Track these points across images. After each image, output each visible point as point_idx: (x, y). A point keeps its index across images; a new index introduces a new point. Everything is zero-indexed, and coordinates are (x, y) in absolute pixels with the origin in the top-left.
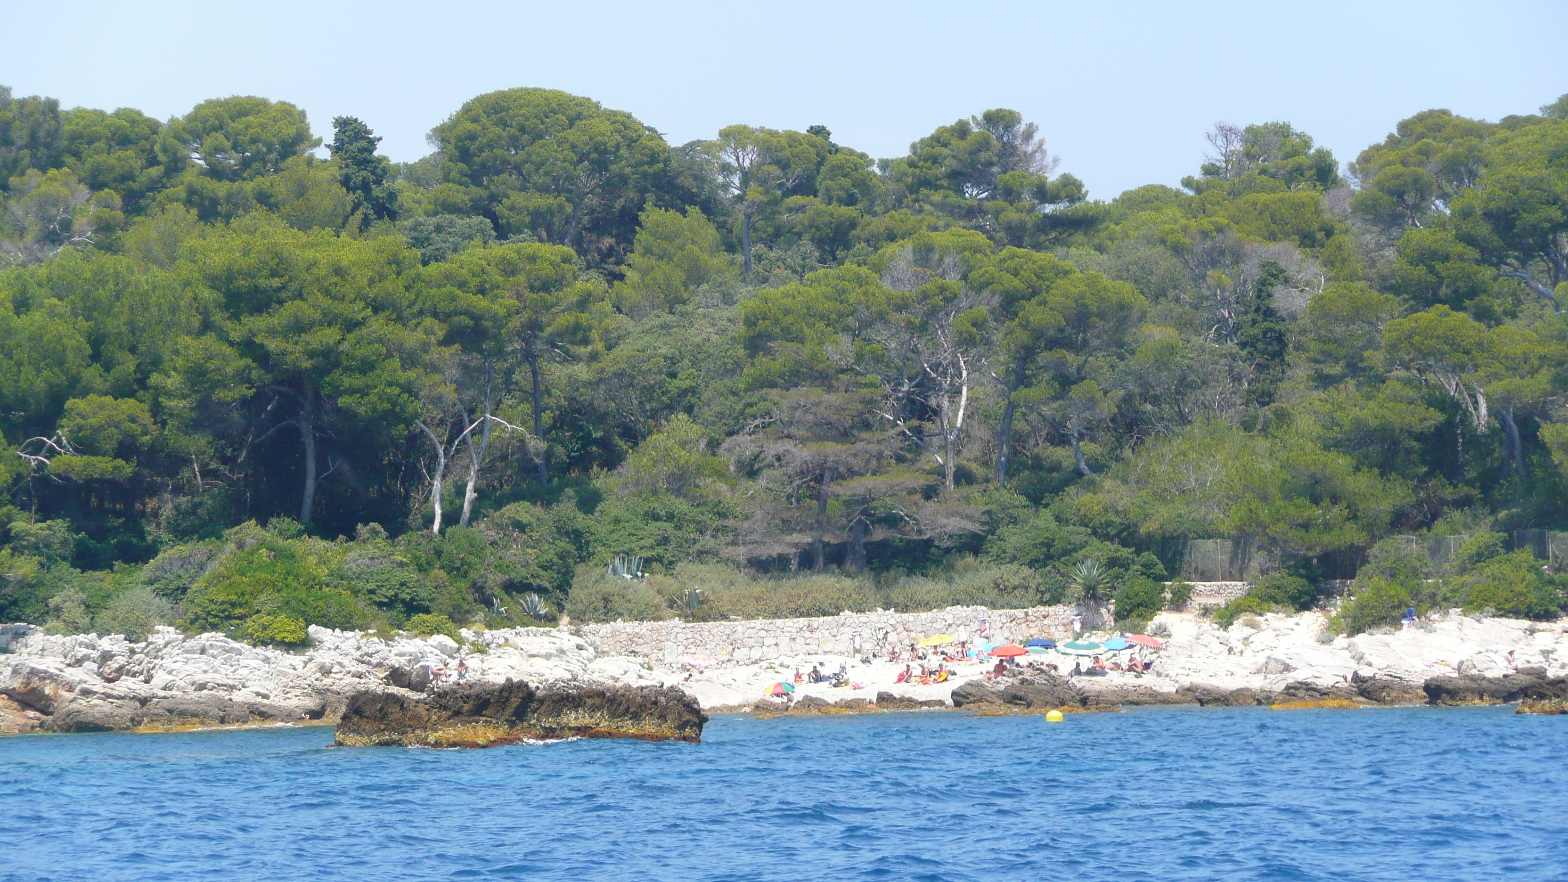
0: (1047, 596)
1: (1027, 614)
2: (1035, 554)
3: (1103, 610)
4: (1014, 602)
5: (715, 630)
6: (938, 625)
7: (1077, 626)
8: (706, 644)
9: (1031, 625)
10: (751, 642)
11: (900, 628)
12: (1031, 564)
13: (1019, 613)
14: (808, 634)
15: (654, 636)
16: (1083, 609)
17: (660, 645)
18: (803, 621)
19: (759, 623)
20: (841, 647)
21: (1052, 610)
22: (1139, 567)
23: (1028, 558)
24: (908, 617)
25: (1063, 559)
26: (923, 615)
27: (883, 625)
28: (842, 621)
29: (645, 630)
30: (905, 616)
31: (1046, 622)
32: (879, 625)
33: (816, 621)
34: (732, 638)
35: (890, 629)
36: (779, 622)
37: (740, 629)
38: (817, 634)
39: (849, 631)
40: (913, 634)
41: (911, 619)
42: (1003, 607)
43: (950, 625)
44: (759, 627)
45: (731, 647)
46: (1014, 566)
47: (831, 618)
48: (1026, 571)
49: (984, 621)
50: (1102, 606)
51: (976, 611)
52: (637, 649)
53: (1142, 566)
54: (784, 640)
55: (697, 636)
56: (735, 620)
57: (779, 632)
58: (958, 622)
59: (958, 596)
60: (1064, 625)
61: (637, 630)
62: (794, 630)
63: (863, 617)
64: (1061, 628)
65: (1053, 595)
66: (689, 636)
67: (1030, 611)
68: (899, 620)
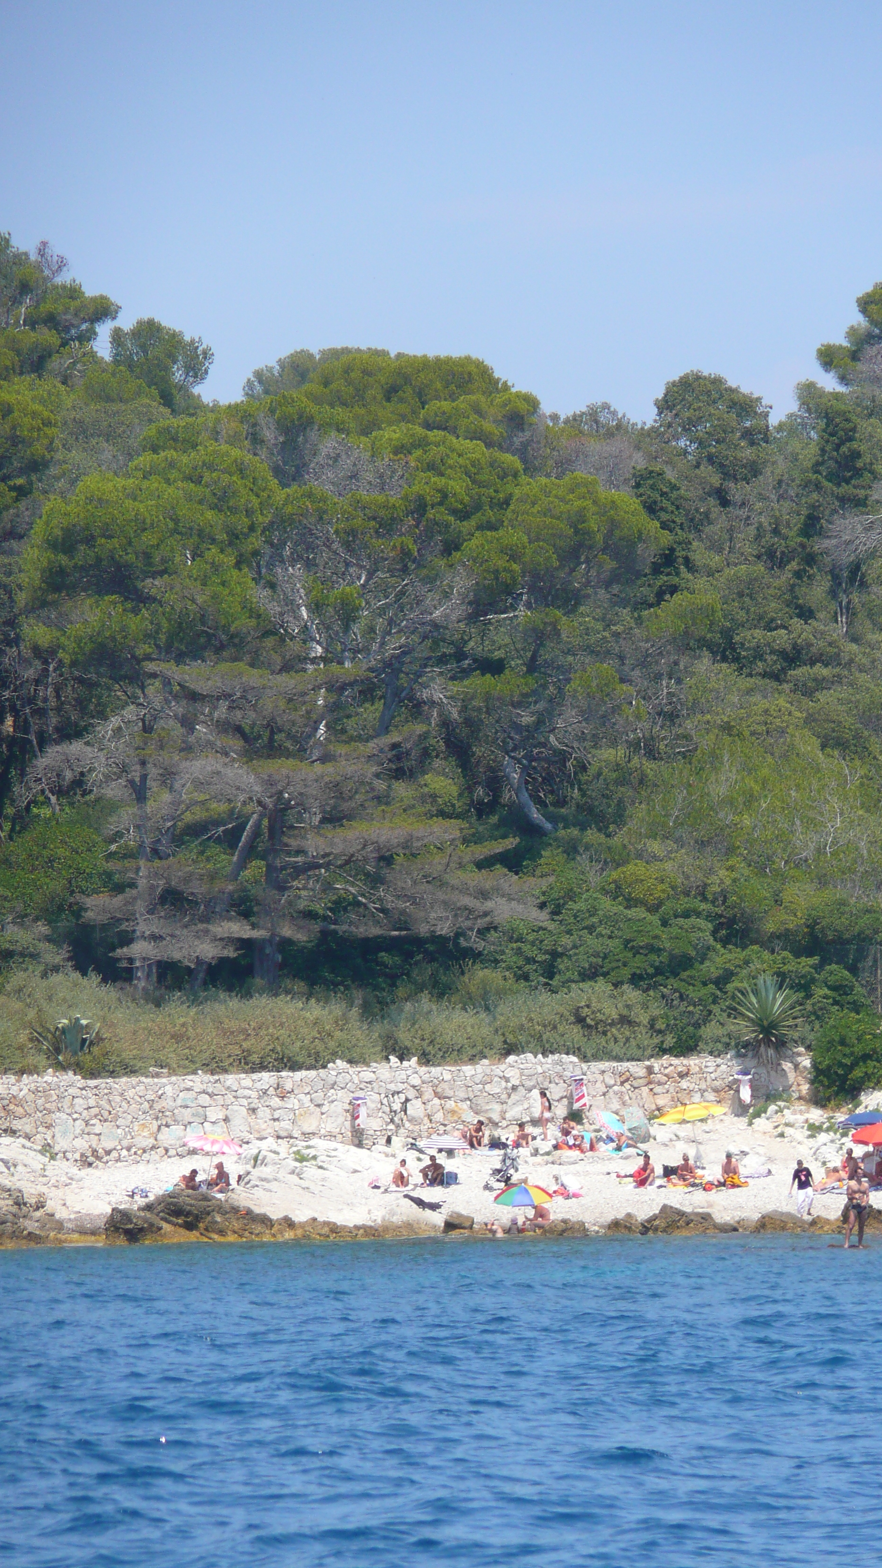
0: (670, 1041)
1: (650, 1070)
2: (639, 963)
3: (787, 1066)
4: (617, 1050)
5: (131, 1093)
6: (495, 1088)
7: (746, 1094)
8: (117, 1117)
9: (658, 1089)
10: (187, 1114)
11: (428, 1093)
12: (635, 980)
13: (637, 1069)
14: (276, 1102)
15: (40, 1102)
16: (750, 1063)
17: (48, 1119)
18: (267, 1078)
19: (200, 1080)
20: (330, 1126)
21: (693, 1062)
22: (826, 991)
23: (626, 973)
24: (443, 1072)
25: (684, 975)
26: (468, 1070)
27: (401, 1087)
28: (331, 1079)
29: (25, 1091)
30: (436, 1071)
31: (684, 1084)
32: (393, 1087)
33: (290, 1078)
34: (157, 1106)
35: (411, 1094)
36: (230, 1079)
37: (169, 1090)
38: (292, 1102)
39: (343, 1098)
40: (450, 1104)
41: (447, 1076)
42: (596, 1057)
43: (514, 1088)
44: (198, 1087)
45: (155, 1124)
46: (601, 986)
47: (312, 1073)
48: (632, 994)
49: (579, 1082)
50: (785, 1058)
51: (560, 1063)
52: (17, 1125)
53: (830, 988)
54: (239, 1112)
55: (103, 1103)
56: (157, 1075)
57: (230, 1098)
58: (529, 1084)
59: (510, 1038)
60: (716, 1090)
61: (14, 1090)
62: (254, 1094)
63: (366, 1074)
64: (711, 1096)
65: (679, 1039)
66: (92, 1102)
67: (656, 1064)
68: (426, 1077)
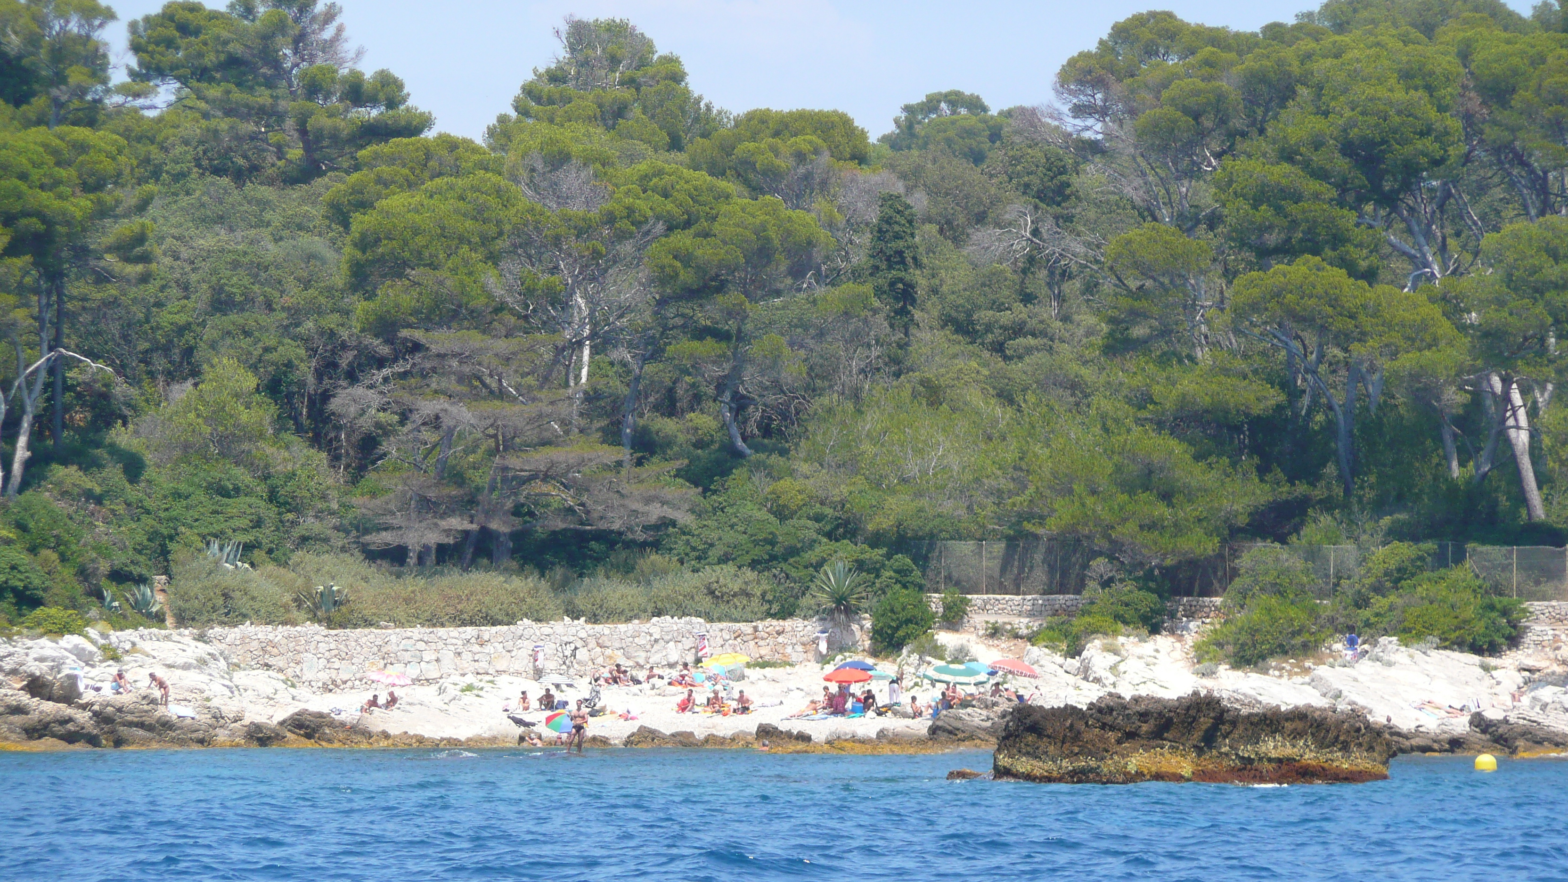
0: (775, 608)
1: (756, 629)
2: (758, 552)
3: (855, 627)
4: (736, 614)
5: (364, 639)
6: (641, 641)
7: (823, 647)
8: (352, 657)
9: (761, 643)
10: (407, 656)
11: (592, 643)
12: (754, 564)
13: (746, 628)
14: (476, 648)
15: (291, 645)
16: (828, 624)
17: (298, 657)
18: (470, 631)
19: (417, 632)
20: (517, 666)
21: (788, 624)
22: (892, 574)
23: (748, 559)
24: (603, 629)
25: (791, 560)
26: (622, 627)
27: (571, 639)
28: (519, 632)
29: (280, 637)
30: (598, 628)
31: (780, 639)
32: (565, 639)
33: (488, 631)
34: (384, 650)
35: (579, 644)
36: (441, 631)
37: (393, 638)
38: (488, 649)
39: (529, 645)
40: (608, 652)
41: (607, 632)
42: (720, 620)
43: (656, 641)
44: (416, 636)
45: (382, 662)
46: (730, 568)
47: (506, 627)
48: (750, 574)
49: (703, 637)
50: (853, 621)
51: (690, 623)
52: (271, 661)
53: (896, 571)
54: (447, 655)
55: (342, 647)
56: (386, 628)
57: (441, 645)
58: (667, 638)
59: (659, 604)
60: (803, 644)
61: (271, 636)
62: (460, 642)
63: (545, 628)
64: (799, 648)
65: (782, 606)
66: (333, 646)
67: (760, 625)
68: (591, 632)
